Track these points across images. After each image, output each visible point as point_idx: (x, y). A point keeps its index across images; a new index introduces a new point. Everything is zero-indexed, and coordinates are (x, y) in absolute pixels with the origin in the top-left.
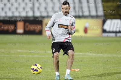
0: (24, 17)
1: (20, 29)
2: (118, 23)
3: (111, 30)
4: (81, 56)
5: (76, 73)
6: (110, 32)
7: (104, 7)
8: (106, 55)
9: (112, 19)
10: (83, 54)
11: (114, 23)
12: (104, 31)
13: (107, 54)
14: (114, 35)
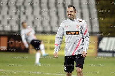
0: (8, 32)
1: (4, 45)
3: (108, 49)
6: (106, 52)
7: (100, 22)
9: (109, 36)
11: (111, 42)
12: (100, 50)
14: (110, 55)
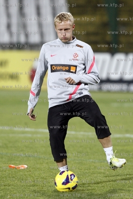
2: (104, 62)
4: (30, 135)
5: (21, 173)
8: (82, 133)
10: (33, 130)
13: (85, 131)
